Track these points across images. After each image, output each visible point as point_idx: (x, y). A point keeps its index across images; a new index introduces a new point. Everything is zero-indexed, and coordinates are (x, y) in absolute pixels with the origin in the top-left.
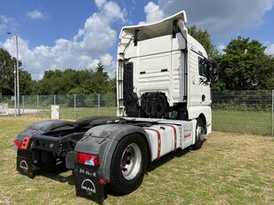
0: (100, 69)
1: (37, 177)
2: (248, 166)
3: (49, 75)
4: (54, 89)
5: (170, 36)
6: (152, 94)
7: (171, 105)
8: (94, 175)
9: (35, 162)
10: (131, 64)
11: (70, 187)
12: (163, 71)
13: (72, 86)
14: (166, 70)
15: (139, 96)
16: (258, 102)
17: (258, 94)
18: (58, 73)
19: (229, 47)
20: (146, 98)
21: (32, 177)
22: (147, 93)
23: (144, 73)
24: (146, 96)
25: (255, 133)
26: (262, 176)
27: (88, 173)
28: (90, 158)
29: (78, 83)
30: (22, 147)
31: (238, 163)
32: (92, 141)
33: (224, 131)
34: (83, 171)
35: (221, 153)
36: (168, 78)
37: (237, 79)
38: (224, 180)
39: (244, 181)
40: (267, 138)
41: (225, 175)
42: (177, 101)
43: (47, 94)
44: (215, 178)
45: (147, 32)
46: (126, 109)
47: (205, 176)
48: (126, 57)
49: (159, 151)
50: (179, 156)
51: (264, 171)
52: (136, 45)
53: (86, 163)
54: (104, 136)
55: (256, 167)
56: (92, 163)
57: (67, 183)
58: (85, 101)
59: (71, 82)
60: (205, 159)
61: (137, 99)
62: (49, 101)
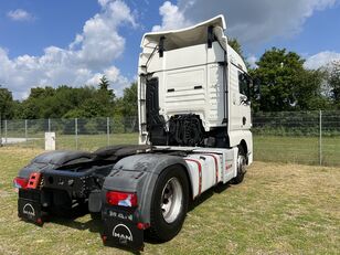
0: (104, 85)
1: (46, 225)
2: (303, 201)
3: (36, 93)
4: (44, 111)
5: (204, 46)
6: (184, 116)
7: (207, 129)
8: (131, 218)
9: (45, 205)
10: (156, 80)
11: (93, 235)
12: (196, 88)
13: (69, 108)
14: (200, 87)
15: (166, 119)
16: (299, 125)
17: (298, 116)
18: (49, 92)
19: (262, 59)
20: (176, 122)
21: (41, 225)
22: (177, 116)
23: (173, 90)
24: (175, 119)
25: (300, 162)
26: (320, 212)
27: (121, 216)
28: (125, 197)
29: (76, 103)
30: (29, 186)
31: (290, 198)
32: (124, 175)
33: (264, 161)
34: (115, 214)
35: (267, 186)
36: (202, 96)
37: (273, 98)
38: (279, 219)
39: (302, 219)
40: (316, 168)
41: (279, 213)
42: (215, 125)
43: (34, 118)
44: (267, 216)
45: (175, 40)
46: (150, 136)
47: (256, 215)
48: (149, 71)
49: (200, 186)
50: (219, 192)
51: (322, 206)
52: (161, 55)
53: (120, 204)
54: (140, 168)
55: (312, 202)
56: (128, 203)
57: (87, 231)
58: (85, 126)
59: (66, 103)
60: (251, 195)
61: (164, 123)
62: (37, 126)
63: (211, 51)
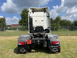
10: (32, 18)
12: (42, 21)
23: (36, 21)
24: (37, 27)
48: (30, 16)
52: (33, 13)
53: (56, 44)
63: (45, 13)
